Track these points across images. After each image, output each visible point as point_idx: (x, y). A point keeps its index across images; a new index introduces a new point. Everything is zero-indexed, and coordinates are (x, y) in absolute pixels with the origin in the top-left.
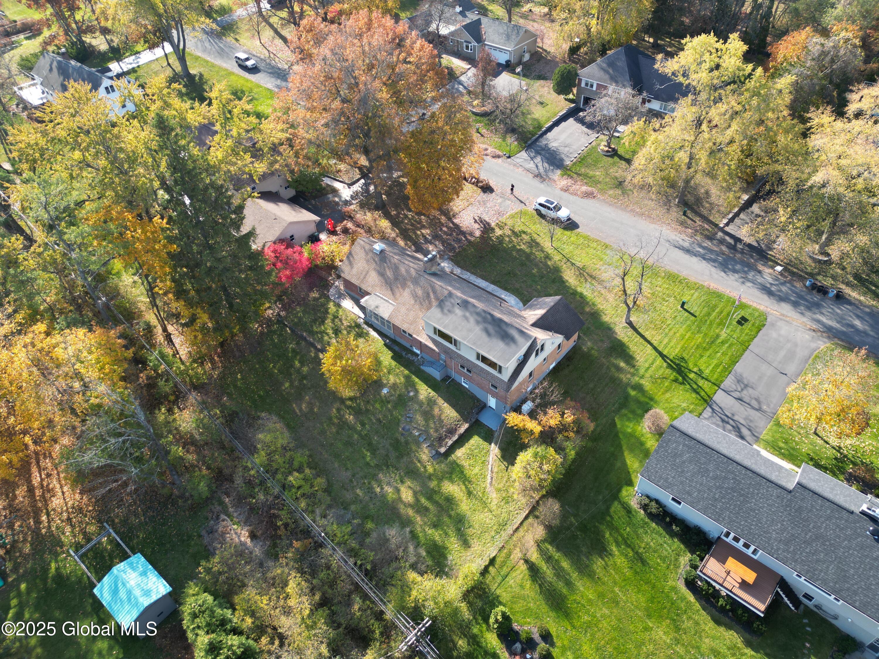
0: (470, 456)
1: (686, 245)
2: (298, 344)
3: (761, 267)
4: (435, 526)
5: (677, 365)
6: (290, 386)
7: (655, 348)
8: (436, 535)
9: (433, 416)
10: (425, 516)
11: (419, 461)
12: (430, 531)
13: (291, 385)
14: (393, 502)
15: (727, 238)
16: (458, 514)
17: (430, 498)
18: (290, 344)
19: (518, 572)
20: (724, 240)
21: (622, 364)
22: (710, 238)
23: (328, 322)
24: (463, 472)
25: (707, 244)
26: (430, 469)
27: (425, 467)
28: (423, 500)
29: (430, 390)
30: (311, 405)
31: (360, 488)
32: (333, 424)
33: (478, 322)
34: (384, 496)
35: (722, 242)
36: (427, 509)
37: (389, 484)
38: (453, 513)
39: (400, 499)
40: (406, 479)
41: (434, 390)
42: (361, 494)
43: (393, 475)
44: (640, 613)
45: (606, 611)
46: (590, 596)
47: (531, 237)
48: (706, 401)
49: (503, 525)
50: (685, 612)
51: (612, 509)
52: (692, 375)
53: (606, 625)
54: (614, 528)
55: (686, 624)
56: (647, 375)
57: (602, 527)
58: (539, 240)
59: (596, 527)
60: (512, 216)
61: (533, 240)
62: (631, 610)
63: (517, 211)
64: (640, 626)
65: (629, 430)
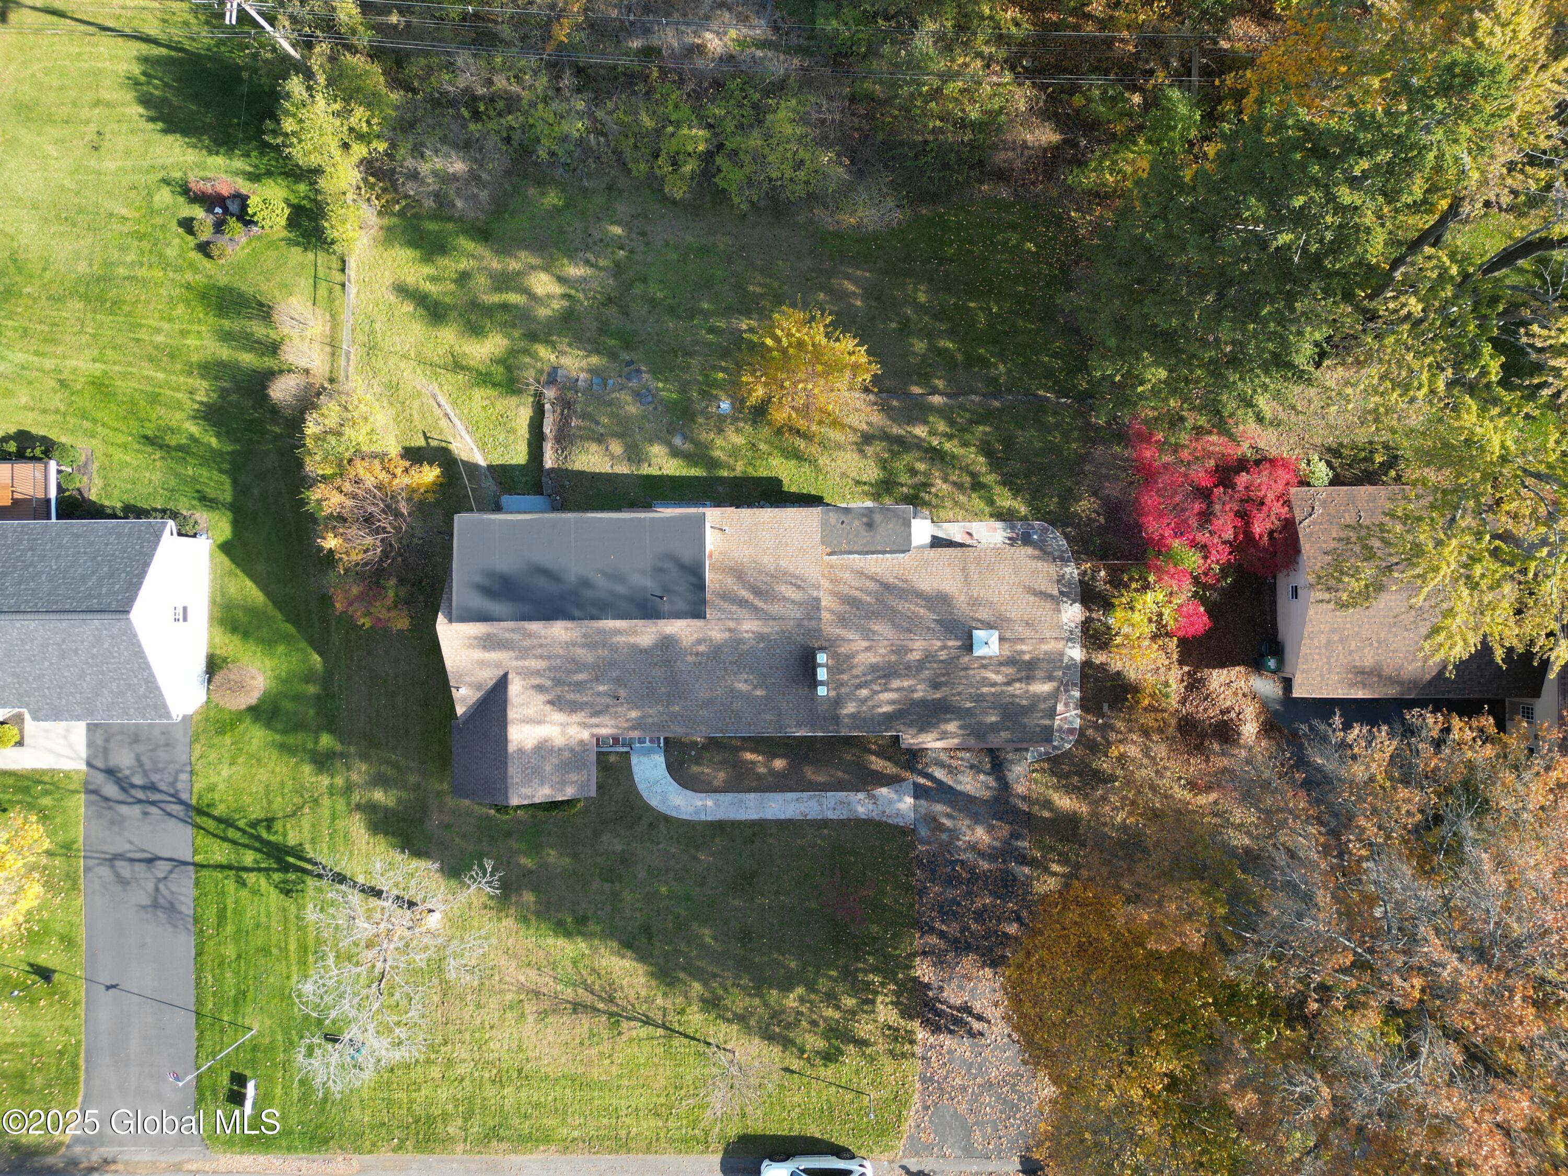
4: (464, 275)
5: (287, 868)
6: (915, 300)
9: (614, 434)
10: (490, 277)
12: (464, 263)
14: (551, 257)
24: (495, 385)
26: (543, 352)
27: (554, 346)
28: (514, 298)
29: (654, 471)
30: (841, 296)
31: (620, 236)
34: (574, 254)
36: (496, 289)
37: (585, 278)
38: (456, 317)
39: (547, 269)
42: (610, 228)
43: (591, 294)
44: (117, 368)
45: (160, 339)
46: (192, 342)
47: (802, 1051)
48: (200, 812)
49: (371, 348)
50: (64, 415)
51: (228, 486)
52: (249, 858)
53: (151, 322)
54: (212, 458)
55: (57, 401)
56: (326, 801)
57: (229, 448)
58: (776, 1051)
59: (237, 441)
60: (899, 1100)
61: (786, 1043)
62: (130, 364)
63: (905, 1127)
64: (109, 352)
65: (281, 649)
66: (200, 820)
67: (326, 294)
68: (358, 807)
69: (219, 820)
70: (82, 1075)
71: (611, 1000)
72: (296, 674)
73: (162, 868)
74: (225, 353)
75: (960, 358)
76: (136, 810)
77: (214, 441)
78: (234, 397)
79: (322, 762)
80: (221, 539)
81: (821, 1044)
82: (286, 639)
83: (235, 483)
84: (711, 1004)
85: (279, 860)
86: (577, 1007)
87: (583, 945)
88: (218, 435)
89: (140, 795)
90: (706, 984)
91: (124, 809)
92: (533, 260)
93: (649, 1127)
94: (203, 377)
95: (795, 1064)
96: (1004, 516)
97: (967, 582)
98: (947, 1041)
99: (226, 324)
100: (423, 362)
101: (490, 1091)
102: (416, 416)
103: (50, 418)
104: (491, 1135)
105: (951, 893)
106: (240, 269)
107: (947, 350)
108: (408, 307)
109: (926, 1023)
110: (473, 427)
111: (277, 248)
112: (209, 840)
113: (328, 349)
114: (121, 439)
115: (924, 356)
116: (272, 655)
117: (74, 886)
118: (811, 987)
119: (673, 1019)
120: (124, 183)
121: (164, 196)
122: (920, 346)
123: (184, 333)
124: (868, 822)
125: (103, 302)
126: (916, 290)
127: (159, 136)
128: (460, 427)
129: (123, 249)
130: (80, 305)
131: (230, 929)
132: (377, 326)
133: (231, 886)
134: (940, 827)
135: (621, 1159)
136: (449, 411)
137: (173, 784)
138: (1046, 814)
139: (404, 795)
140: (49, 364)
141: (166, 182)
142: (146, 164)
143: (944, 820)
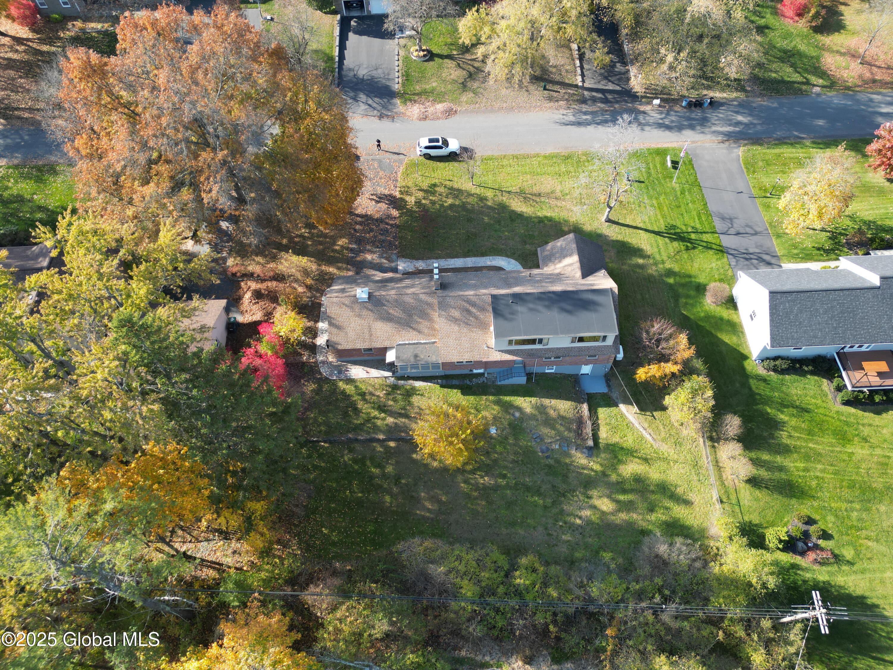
0: (614, 429)
1: (572, 118)
2: (351, 451)
3: (642, 108)
4: (651, 510)
5: (675, 234)
6: (392, 497)
7: (646, 230)
8: (659, 516)
9: (554, 420)
10: (636, 509)
11: (583, 469)
12: (653, 517)
13: (392, 495)
14: (602, 520)
15: (594, 94)
16: (657, 485)
17: (624, 491)
19: (743, 491)
20: (594, 96)
21: (641, 261)
22: (583, 101)
23: (361, 405)
24: (622, 448)
25: (585, 108)
26: (597, 467)
27: (592, 470)
28: (621, 497)
29: (528, 399)
30: (434, 499)
31: (563, 533)
32: (476, 498)
33: (548, 307)
34: (589, 522)
35: (594, 100)
36: (631, 502)
37: (581, 509)
38: (652, 488)
39: (603, 513)
40: (590, 493)
41: (531, 396)
42: (570, 538)
43: (576, 499)
44: (838, 449)
45: (819, 466)
46: (801, 465)
47: (445, 187)
48: (721, 251)
49: (696, 465)
50: (858, 423)
51: (754, 387)
52: (693, 236)
53: (828, 476)
54: (768, 401)
55: (866, 431)
56: (665, 258)
57: (760, 407)
58: (456, 186)
59: (756, 410)
60: (406, 174)
61: (451, 189)
62: (832, 451)
63: (404, 166)
64: (845, 457)
65: (702, 314)
66: (719, 248)
67: (731, 497)
68: (649, 257)
69: (711, 248)
70: (743, 166)
71: (525, 198)
72: (693, 305)
73: (732, 231)
74: (779, 459)
75: (368, 463)
76: (751, 251)
77: (769, 410)
78: (765, 434)
79: (670, 273)
80: (748, 361)
81: (437, 189)
82: (701, 319)
83: (750, 389)
84: (482, 199)
85: (680, 236)
86: (539, 195)
87: (539, 214)
88: (768, 414)
89: (752, 256)
90: (486, 205)
91: (758, 251)
92: (613, 518)
93: (505, 162)
94: (787, 445)
95: (448, 183)
96: (350, 381)
97: (370, 328)
98: (387, 192)
99: (784, 476)
100: (665, 460)
101: (572, 169)
102: (661, 427)
103: (866, 421)
104: (568, 157)
105: (383, 238)
106: (787, 509)
107: (375, 467)
108: (680, 491)
109: (395, 197)
110: (629, 425)
111: (768, 522)
112: (713, 241)
113: (721, 465)
114: (821, 411)
115: (387, 463)
116: (706, 311)
117: (770, 224)
118: (442, 206)
119: (499, 194)
120: (877, 562)
121: (848, 553)
122: (389, 469)
123: (806, 470)
124: (418, 259)
125: (860, 487)
126: (391, 503)
127: (867, 594)
128: (637, 425)
129: (861, 520)
130: (874, 485)
131: (694, 213)
132: (696, 478)
133: (698, 226)
134: (386, 258)
135: (516, 153)
136: (644, 432)
137: (737, 261)
138: (340, 265)
139: (629, 262)
140: (878, 451)
141: (850, 563)
142: (868, 575)
143: (385, 261)
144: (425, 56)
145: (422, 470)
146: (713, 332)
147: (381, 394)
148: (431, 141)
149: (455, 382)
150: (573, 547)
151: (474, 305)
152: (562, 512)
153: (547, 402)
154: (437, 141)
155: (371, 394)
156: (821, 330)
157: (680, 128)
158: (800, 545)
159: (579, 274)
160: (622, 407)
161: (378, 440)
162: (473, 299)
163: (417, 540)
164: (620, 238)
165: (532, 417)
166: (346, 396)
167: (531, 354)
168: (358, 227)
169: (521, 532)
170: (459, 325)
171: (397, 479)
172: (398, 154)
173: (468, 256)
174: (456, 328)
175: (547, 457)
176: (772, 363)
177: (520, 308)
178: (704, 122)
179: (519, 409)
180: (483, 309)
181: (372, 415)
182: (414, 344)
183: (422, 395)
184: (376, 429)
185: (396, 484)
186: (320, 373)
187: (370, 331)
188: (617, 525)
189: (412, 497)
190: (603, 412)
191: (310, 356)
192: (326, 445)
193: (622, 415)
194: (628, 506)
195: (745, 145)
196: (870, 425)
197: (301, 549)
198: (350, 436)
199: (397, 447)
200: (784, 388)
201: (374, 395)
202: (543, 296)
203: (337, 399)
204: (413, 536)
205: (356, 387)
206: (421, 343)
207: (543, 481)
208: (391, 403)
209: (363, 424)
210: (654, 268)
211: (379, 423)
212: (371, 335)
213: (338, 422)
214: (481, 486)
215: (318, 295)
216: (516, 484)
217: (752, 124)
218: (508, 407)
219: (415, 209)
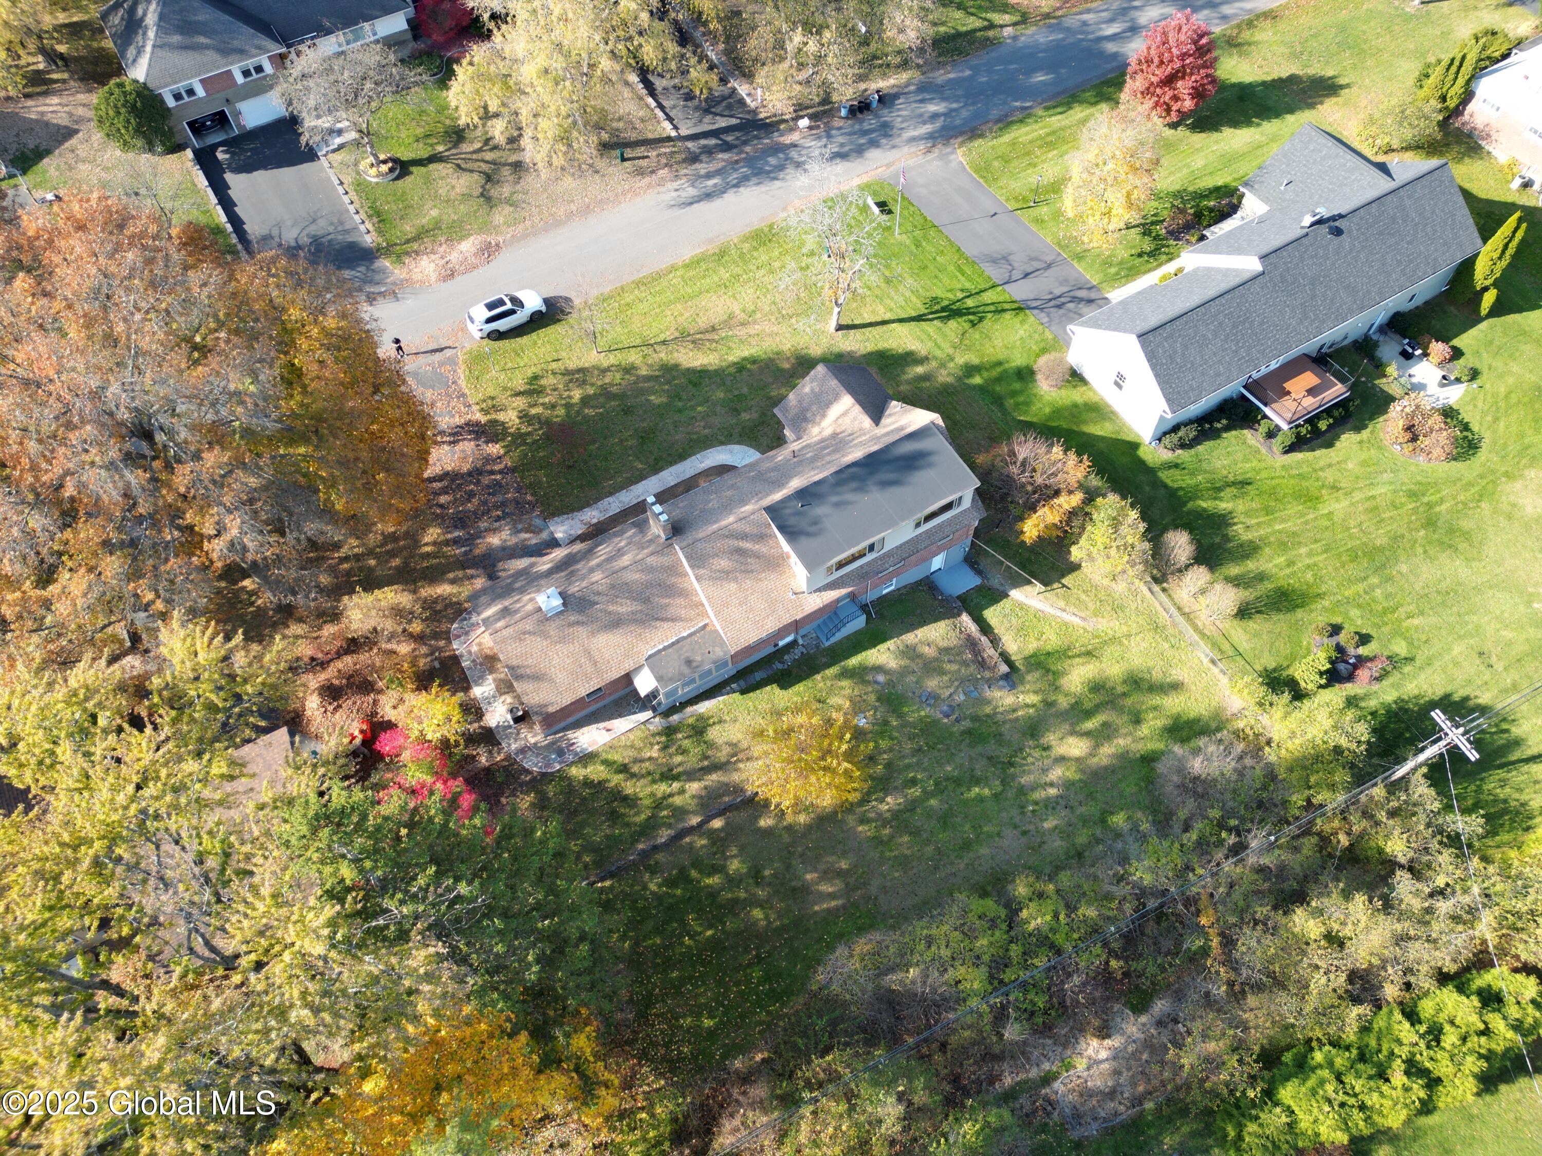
0: (1021, 631)
1: (691, 192)
2: (653, 870)
3: (788, 139)
4: (1137, 720)
5: (943, 309)
6: (762, 907)
7: (901, 321)
8: (1152, 724)
9: (936, 659)
10: (1116, 730)
11: (1014, 710)
12: (1144, 730)
13: (761, 905)
14: (1083, 771)
15: (703, 142)
16: (1125, 682)
17: (1089, 714)
18: (645, 888)
19: (1233, 632)
20: (705, 146)
21: (920, 370)
22: (693, 159)
23: (629, 788)
24: (1048, 654)
25: (702, 168)
26: (1032, 699)
27: (1027, 706)
28: (1090, 725)
29: (882, 647)
30: (828, 874)
31: (1042, 820)
32: (892, 837)
33: (860, 489)
34: (1068, 785)
35: (709, 152)
36: (1105, 725)
37: (1045, 771)
38: (1120, 689)
39: (1078, 760)
40: (1044, 741)
41: (884, 640)
42: (1055, 822)
43: (1030, 760)
44: (1311, 516)
45: (1303, 550)
46: (1281, 560)
47: (554, 373)
48: (1020, 309)
49: (1157, 628)
50: (1315, 470)
51: (1169, 482)
52: (970, 303)
53: (1321, 558)
54: (1195, 493)
55: (1329, 476)
56: (950, 351)
57: (1190, 505)
58: (572, 365)
59: (1189, 513)
60: (475, 379)
61: (567, 373)
62: (1307, 523)
63: (463, 367)
64: (1328, 523)
65: (1047, 410)
66: (1016, 305)
67: (1223, 648)
68: (927, 359)
69: (1004, 311)
70: (976, 176)
71: (693, 342)
72: (1027, 404)
73: (1017, 275)
74: (1251, 565)
75: (694, 874)
76: (1057, 292)
77: (1204, 505)
78: (1217, 540)
79: (970, 370)
80: (1142, 449)
81: (543, 382)
82: (1051, 418)
83: (1165, 486)
84: (628, 370)
85: (952, 310)
86: (713, 329)
87: (732, 358)
88: (1205, 510)
89: (1062, 300)
90: (638, 376)
91: (1065, 289)
92: (1095, 760)
93: (628, 297)
94: (1251, 542)
95: (554, 365)
96: (587, 758)
97: (587, 652)
98: (458, 421)
99: (1270, 586)
100: (1113, 640)
101: (738, 270)
102: (1083, 597)
103: (1322, 463)
104: (722, 254)
105: (499, 498)
106: (1297, 627)
107: (709, 875)
108: (1157, 676)
109: (478, 424)
110: (1039, 616)
111: (1286, 658)
112: (1001, 299)
113: (1187, 610)
114: (1264, 474)
115: (726, 858)
116: (1050, 403)
117: (1059, 244)
118: (568, 406)
119: (650, 351)
120: (1436, 641)
121: (1400, 648)
122: (734, 866)
123: (1291, 563)
124: (580, 509)
125: (1364, 553)
126: (767, 917)
127: (1449, 689)
128: (1049, 609)
129: (1388, 596)
130: (1378, 542)
131: (951, 268)
132: (1166, 645)
133: (968, 285)
134: (527, 530)
135: (636, 277)
136: (1064, 615)
137: (1048, 315)
138: (451, 575)
139: (905, 377)
140: (1358, 496)
141: (1409, 660)
142: (1437, 664)
143: (527, 536)
144: (391, 170)
145: (786, 838)
146: (1075, 428)
147: (654, 752)
148: (491, 306)
149: (759, 675)
150: (1066, 832)
151: (744, 537)
152: (1022, 791)
153: (910, 638)
154: (501, 302)
155: (637, 761)
156: (1220, 362)
157: (859, 151)
158: (1341, 667)
159: (867, 422)
160: (1016, 594)
161: (691, 830)
162: (738, 527)
163: (841, 951)
164: (870, 347)
165: (904, 672)
166: (598, 787)
167: (863, 575)
168: (443, 499)
169: (984, 851)
170: (735, 580)
171: (756, 874)
172: (441, 350)
173: (661, 469)
174: (733, 586)
175: (958, 720)
176: (1175, 438)
177: (820, 510)
178: (886, 130)
179: (879, 669)
180: (761, 537)
181: (659, 795)
182: (673, 644)
183: (720, 722)
184: (680, 813)
185: (757, 884)
186: (528, 772)
187: (590, 657)
188: (1106, 768)
189: (794, 890)
190: (991, 615)
191: (490, 752)
192: (607, 883)
193: (1021, 606)
194: (1105, 733)
195: (962, 144)
196: (1330, 466)
197: (661, 1075)
198: (641, 846)
199: (727, 824)
200: (1205, 465)
201: (642, 761)
202: (844, 476)
203: (584, 799)
204: (831, 948)
205: (606, 762)
206: (684, 638)
207: (971, 759)
208: (679, 759)
209: (653, 816)
210: (944, 372)
211: (678, 801)
212: (595, 664)
213: (607, 837)
214: (888, 815)
215: (442, 643)
216: (937, 784)
217: (952, 110)
218: (860, 675)
219: (524, 429)
